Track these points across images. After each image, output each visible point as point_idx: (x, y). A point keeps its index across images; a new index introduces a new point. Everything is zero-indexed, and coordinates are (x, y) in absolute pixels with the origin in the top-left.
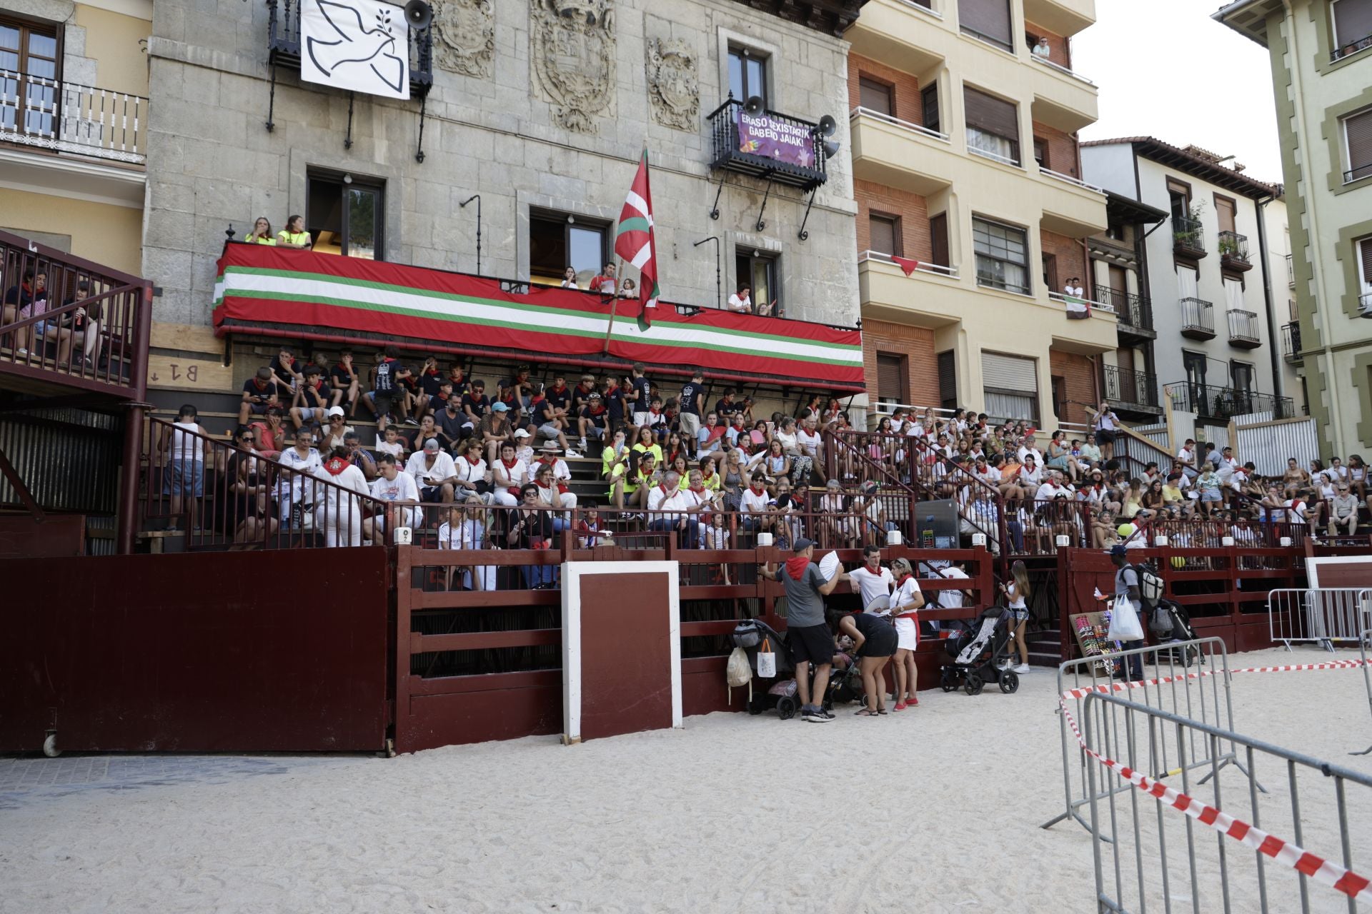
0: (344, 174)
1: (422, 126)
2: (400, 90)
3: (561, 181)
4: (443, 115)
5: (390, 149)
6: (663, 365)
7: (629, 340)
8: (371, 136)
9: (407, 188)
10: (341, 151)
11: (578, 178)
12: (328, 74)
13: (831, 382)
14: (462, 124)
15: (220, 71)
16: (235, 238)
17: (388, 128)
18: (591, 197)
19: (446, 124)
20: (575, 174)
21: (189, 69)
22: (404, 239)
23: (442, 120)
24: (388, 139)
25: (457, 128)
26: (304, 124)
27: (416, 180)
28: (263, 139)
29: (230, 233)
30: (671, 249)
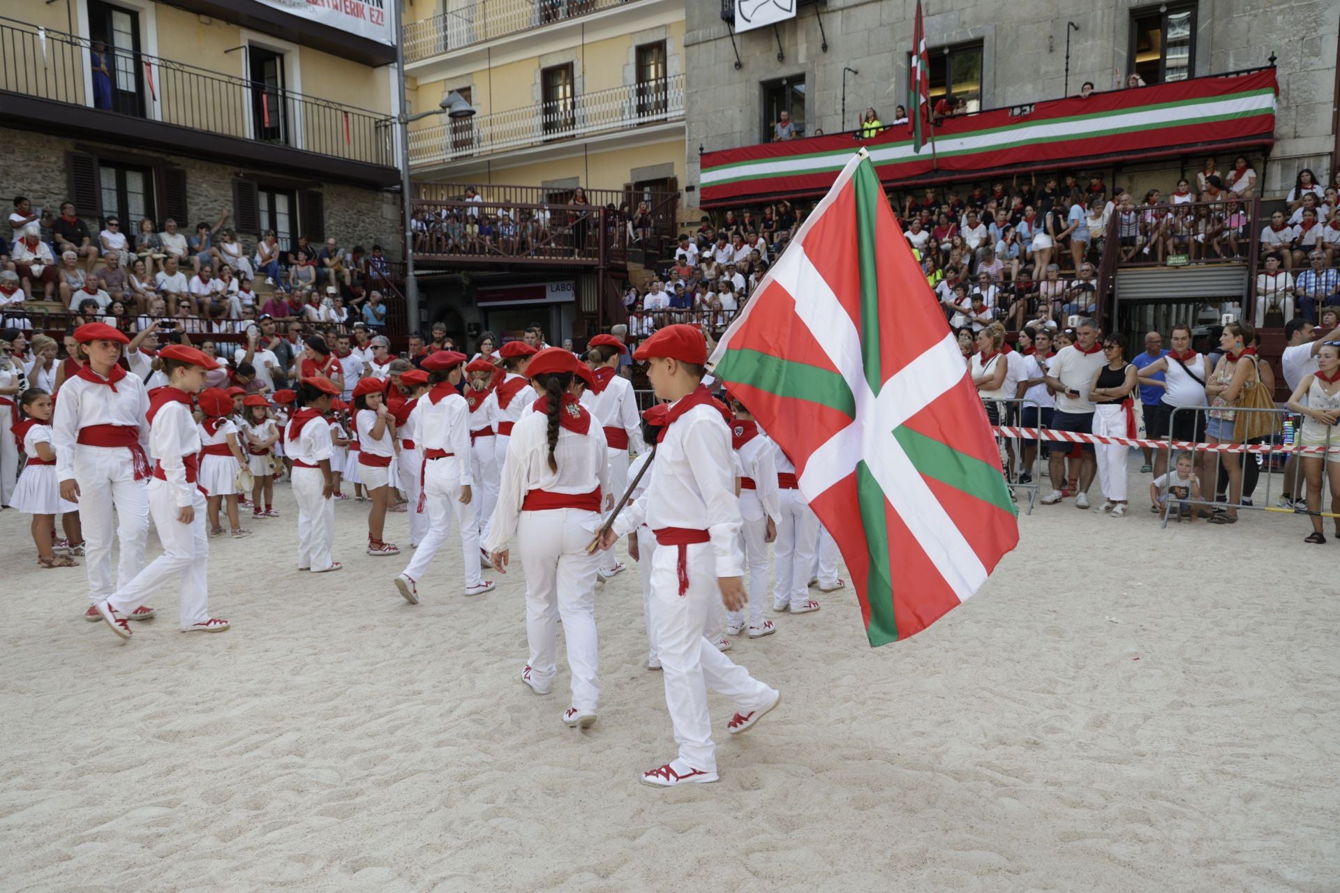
0: (780, 80)
1: (821, 25)
2: (790, 11)
3: (937, 18)
4: (842, 6)
5: (808, 49)
6: (992, 168)
7: (959, 154)
8: (796, 44)
9: (819, 74)
10: (779, 64)
11: (952, 10)
12: (749, 21)
13: (1211, 143)
14: (856, 6)
15: (715, 39)
16: (704, 151)
17: (807, 34)
18: (964, 23)
19: (845, 11)
20: (949, 7)
21: (702, 46)
22: (817, 113)
23: (842, 9)
24: (807, 41)
25: (853, 11)
26: (758, 54)
27: (825, 65)
28: (737, 75)
29: (702, 149)
30: (1048, 43)
